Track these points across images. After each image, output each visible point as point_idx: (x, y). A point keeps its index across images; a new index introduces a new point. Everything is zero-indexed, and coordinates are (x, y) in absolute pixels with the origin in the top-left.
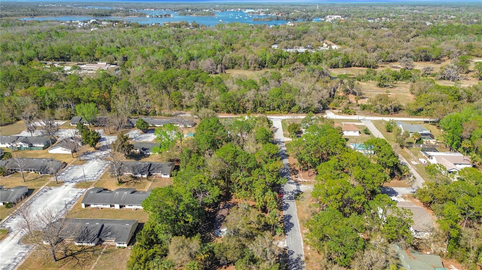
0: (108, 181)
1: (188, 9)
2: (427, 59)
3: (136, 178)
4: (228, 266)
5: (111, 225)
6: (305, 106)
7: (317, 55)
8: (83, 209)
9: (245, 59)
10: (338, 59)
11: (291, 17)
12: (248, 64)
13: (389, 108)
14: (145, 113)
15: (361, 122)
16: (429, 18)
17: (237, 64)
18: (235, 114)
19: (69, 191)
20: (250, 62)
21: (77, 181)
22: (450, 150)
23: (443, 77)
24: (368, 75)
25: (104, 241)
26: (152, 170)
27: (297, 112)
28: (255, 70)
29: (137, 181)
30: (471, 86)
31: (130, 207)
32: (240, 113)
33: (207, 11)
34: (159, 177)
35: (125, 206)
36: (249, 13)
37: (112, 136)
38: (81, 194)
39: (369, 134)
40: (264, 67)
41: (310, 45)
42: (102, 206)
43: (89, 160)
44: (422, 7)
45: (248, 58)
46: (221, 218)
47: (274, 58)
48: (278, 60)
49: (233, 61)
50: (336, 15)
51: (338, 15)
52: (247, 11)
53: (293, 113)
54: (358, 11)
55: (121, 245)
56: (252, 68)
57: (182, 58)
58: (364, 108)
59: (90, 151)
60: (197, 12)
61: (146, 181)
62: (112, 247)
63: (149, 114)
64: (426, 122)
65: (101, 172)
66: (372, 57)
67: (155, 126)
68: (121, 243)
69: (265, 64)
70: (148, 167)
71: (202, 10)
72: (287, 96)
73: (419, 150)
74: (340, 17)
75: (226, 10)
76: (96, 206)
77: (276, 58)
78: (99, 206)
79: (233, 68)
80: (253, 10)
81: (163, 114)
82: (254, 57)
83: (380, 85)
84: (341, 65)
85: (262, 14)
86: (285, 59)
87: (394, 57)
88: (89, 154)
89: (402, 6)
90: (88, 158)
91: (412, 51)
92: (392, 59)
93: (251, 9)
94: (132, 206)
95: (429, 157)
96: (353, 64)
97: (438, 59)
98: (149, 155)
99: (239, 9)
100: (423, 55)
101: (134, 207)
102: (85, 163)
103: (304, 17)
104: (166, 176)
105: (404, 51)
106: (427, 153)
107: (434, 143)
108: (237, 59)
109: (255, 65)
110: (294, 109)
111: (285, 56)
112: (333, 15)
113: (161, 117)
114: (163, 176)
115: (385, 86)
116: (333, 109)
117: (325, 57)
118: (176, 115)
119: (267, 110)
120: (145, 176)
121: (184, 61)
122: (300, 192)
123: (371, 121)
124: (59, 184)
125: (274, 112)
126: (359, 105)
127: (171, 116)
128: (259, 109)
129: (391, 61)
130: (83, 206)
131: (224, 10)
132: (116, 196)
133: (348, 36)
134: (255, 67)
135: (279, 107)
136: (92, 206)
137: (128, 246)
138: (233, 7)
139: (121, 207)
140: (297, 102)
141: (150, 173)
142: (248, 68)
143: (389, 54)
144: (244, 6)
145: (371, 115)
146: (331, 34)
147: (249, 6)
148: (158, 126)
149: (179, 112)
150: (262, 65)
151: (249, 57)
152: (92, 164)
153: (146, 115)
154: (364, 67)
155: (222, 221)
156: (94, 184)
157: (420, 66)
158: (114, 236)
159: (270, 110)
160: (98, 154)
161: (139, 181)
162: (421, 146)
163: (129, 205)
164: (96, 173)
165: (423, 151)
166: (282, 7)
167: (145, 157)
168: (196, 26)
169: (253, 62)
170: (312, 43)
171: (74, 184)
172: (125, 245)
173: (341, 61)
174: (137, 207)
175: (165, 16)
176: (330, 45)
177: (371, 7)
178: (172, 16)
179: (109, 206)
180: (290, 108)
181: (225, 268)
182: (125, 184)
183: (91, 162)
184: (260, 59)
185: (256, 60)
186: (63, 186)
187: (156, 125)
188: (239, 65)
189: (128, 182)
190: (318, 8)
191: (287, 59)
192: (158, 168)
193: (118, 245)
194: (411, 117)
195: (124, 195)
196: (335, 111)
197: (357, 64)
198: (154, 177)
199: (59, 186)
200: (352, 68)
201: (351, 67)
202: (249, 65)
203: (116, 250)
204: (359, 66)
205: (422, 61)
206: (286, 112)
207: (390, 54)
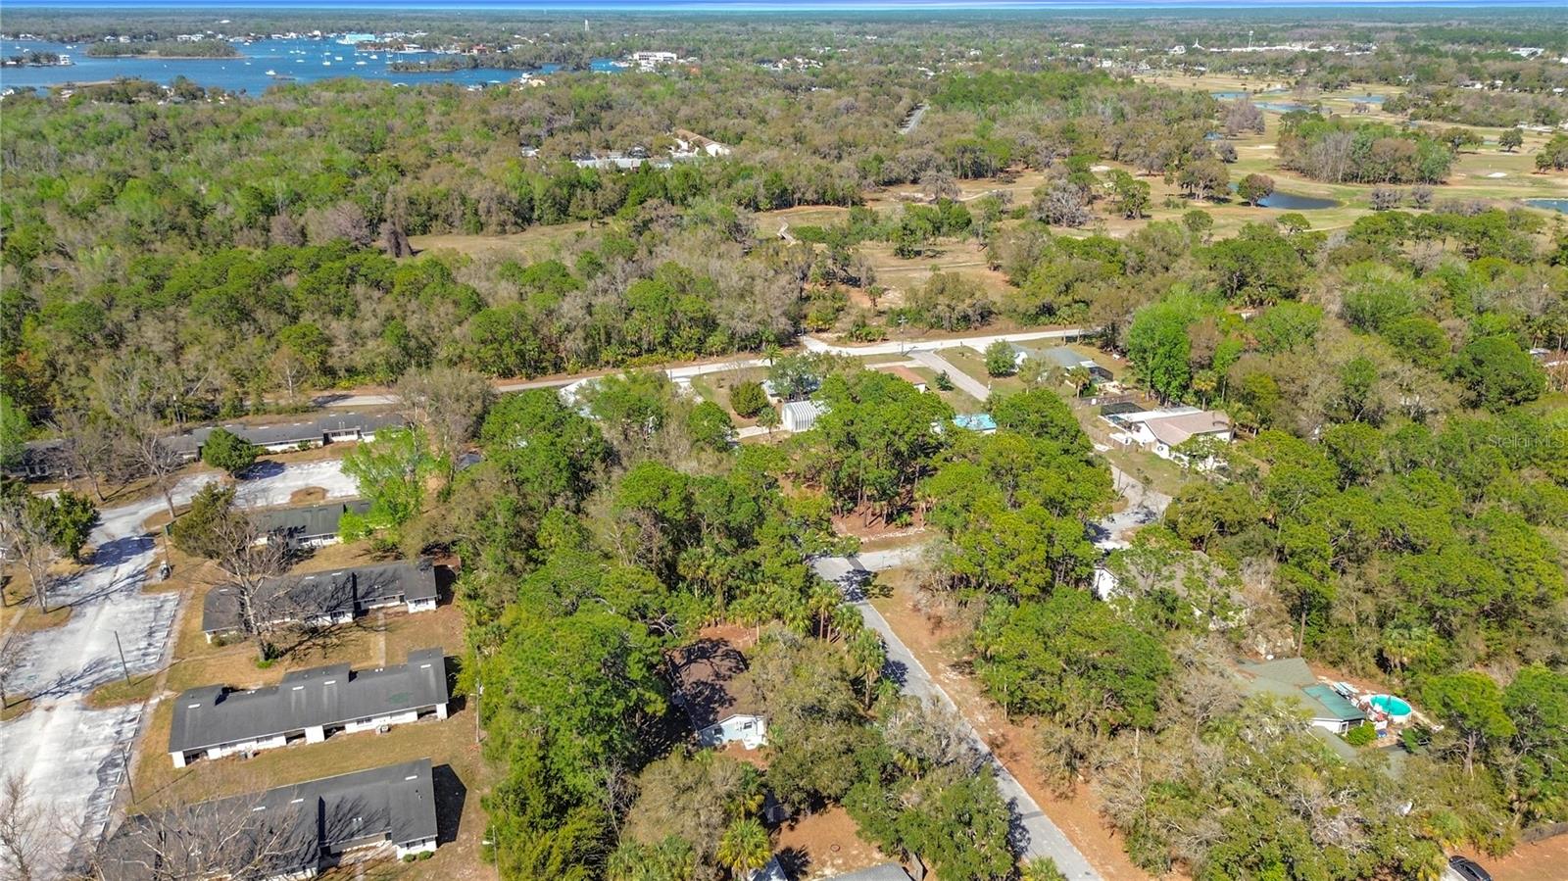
0: (212, 662)
1: (115, 34)
2: (978, 172)
3: (314, 631)
4: (797, 821)
5: (351, 793)
6: (749, 328)
7: (687, 175)
8: (179, 771)
9: (464, 201)
10: (756, 185)
11: (521, 59)
12: (476, 213)
13: (970, 312)
14: (200, 412)
15: (911, 359)
16: (917, 56)
17: (436, 216)
18: (529, 378)
19: (76, 724)
20: (482, 206)
21: (85, 682)
22: (1162, 403)
23: (1044, 216)
24: (859, 226)
25: (340, 854)
26: (367, 594)
27: (723, 352)
28: (504, 232)
29: (328, 641)
30: (1136, 235)
31: (365, 727)
32: (544, 371)
33: (193, 38)
34: (397, 614)
35: (343, 728)
36: (361, 45)
37: (114, 506)
38: (134, 725)
39: (951, 389)
40: (529, 221)
41: (640, 145)
42: (254, 746)
43: (78, 604)
44: (883, 27)
45: (473, 195)
46: (701, 693)
47: (557, 190)
48: (571, 195)
49: (423, 209)
50: (659, 50)
51: (665, 50)
52: (350, 39)
53: (711, 354)
54: (715, 37)
55: (416, 850)
56: (493, 227)
57: (230, 209)
58: (895, 317)
59: (60, 574)
60: (158, 44)
61: (357, 634)
62: (385, 865)
63: (215, 413)
64: (1070, 339)
65: (160, 635)
66: (844, 173)
67: (268, 453)
68: (414, 844)
69: (532, 209)
70: (349, 586)
71: (173, 35)
72: (688, 304)
73: (1094, 413)
74: (675, 56)
75: (269, 37)
76: (228, 751)
77: (565, 191)
78: (240, 747)
79: (425, 230)
80: (371, 37)
81: (273, 407)
82: (493, 190)
83: (902, 253)
84: (763, 203)
85: (410, 50)
86: (593, 190)
87: (897, 171)
88: (65, 582)
89: (829, 23)
90: (70, 600)
91: (937, 150)
92: (894, 175)
93: (361, 31)
94: (369, 720)
95: (1129, 426)
96: (797, 195)
97: (1003, 172)
98: (312, 550)
99: (317, 33)
100: (967, 160)
101: (378, 724)
102: (67, 619)
103: (561, 59)
104: (422, 607)
105: (919, 151)
106: (1121, 416)
107: (1117, 391)
108: (434, 200)
109: (503, 216)
110: (715, 340)
111: (590, 184)
112: (647, 49)
113: (267, 417)
114: (412, 608)
115: (918, 253)
116: (819, 331)
117: (712, 179)
118: (320, 405)
119: (632, 355)
120: (347, 619)
121: (241, 218)
122: (869, 573)
123: (936, 352)
124: (17, 709)
125: (655, 357)
126: (880, 313)
127: (306, 410)
128: (606, 355)
129: (890, 183)
130: (178, 759)
131: (262, 37)
132: (298, 701)
133: (734, 112)
134: (503, 224)
135: (666, 342)
136: (215, 754)
137: (438, 845)
138: (289, 24)
139: (328, 733)
140: (722, 319)
141: (357, 606)
142: (480, 228)
143: (881, 162)
144: (330, 23)
145: (925, 336)
146: (685, 111)
147: (352, 23)
148: (278, 448)
149: (326, 393)
150: (524, 216)
151: (477, 190)
152: (102, 618)
153: (206, 418)
154: (828, 203)
155: (709, 700)
156: (162, 681)
157: (971, 194)
158: (380, 824)
159: (639, 354)
160: (101, 578)
161: (335, 641)
162: (1094, 401)
163: (359, 722)
164: (143, 644)
165: (1105, 412)
166: (467, 25)
167: (301, 559)
168: (193, 95)
169: (494, 208)
170: (647, 140)
171: (78, 696)
172: (431, 846)
173: (762, 190)
174: (388, 721)
175: (36, 59)
176: (699, 144)
177: (745, 25)
178: (64, 59)
179: (279, 741)
180: (701, 341)
181: (792, 828)
182: (288, 656)
183: (90, 610)
184: (514, 196)
185: (501, 200)
186: (38, 714)
187: (271, 448)
188: (445, 221)
189: (292, 649)
190: (587, 28)
191: (599, 192)
192: (385, 585)
193: (402, 852)
194: (1027, 332)
195: (325, 690)
196: (824, 335)
197: (809, 196)
198: (381, 615)
199: (20, 714)
200: (796, 208)
201: (791, 206)
202: (483, 219)
203: (404, 870)
204: (815, 203)
205: (966, 177)
206: (692, 354)
207: (887, 163)
